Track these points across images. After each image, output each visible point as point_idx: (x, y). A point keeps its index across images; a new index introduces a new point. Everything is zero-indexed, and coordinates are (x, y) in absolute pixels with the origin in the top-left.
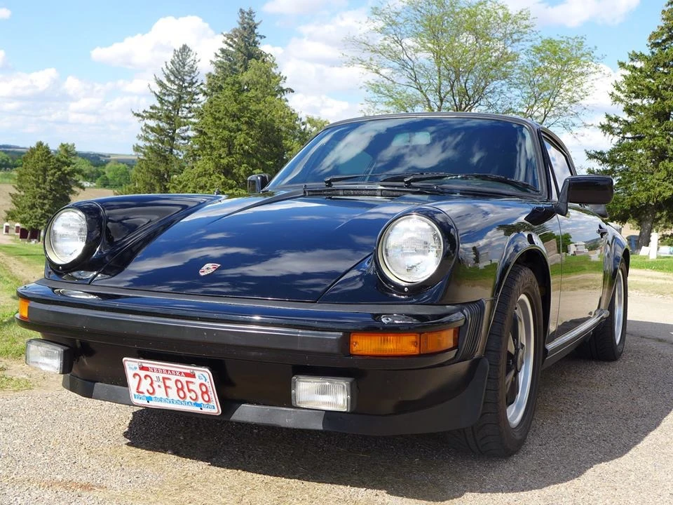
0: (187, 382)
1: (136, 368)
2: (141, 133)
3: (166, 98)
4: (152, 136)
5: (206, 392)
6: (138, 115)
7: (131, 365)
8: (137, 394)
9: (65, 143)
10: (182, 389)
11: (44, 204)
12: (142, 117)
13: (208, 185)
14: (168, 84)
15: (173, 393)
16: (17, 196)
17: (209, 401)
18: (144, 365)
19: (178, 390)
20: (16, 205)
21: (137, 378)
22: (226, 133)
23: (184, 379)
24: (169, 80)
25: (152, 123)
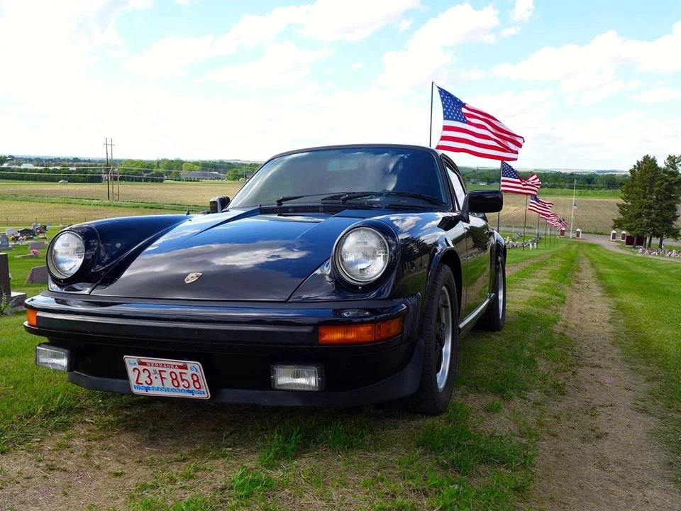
0: (181, 373)
1: (135, 364)
5: (197, 381)
7: (131, 361)
8: (136, 385)
9: (672, 155)
10: (176, 379)
15: (168, 383)
16: (624, 206)
17: (200, 388)
18: (143, 361)
19: (173, 380)
20: (623, 215)
21: (137, 371)
23: (178, 371)
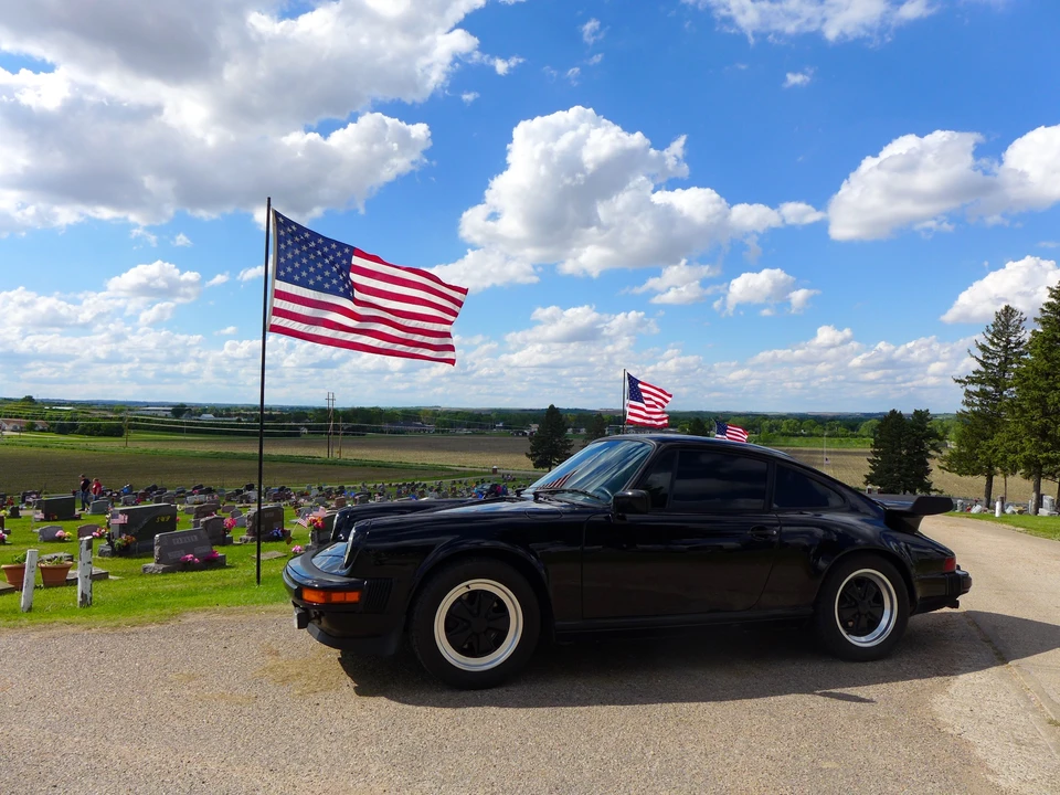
2: (965, 399)
3: (990, 361)
4: (976, 400)
6: (960, 381)
9: (918, 409)
11: (900, 468)
12: (965, 382)
13: (1019, 449)
14: (991, 347)
22: (1036, 393)
24: (993, 343)
25: (975, 388)
